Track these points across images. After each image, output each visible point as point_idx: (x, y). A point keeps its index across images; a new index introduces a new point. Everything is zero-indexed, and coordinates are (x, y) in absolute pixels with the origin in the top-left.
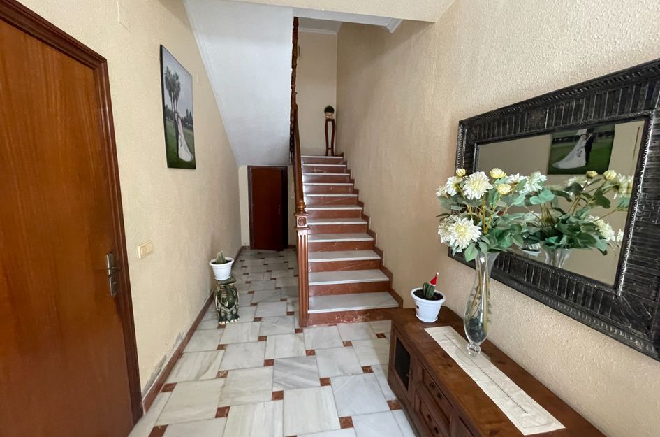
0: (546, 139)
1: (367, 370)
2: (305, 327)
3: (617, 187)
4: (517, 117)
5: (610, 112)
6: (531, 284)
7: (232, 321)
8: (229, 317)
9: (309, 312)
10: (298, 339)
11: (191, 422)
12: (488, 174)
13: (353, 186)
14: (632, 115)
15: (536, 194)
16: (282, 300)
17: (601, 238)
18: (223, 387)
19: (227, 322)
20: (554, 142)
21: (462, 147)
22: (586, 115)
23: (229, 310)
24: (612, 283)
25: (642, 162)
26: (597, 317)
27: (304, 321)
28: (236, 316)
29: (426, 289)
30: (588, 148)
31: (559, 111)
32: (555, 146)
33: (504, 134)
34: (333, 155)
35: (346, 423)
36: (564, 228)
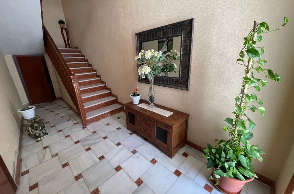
0: (157, 42)
1: (118, 129)
2: (87, 125)
3: (177, 54)
4: (154, 33)
5: (175, 34)
6: (163, 83)
7: (45, 136)
8: (42, 135)
9: (87, 119)
10: (85, 130)
11: (50, 176)
12: (151, 51)
13: (88, 63)
14: (179, 35)
15: (161, 57)
16: (68, 120)
17: (175, 68)
18: (59, 158)
19: (42, 138)
20: (159, 42)
21: (138, 43)
22: (170, 34)
23: (41, 132)
24: (178, 77)
25: (181, 46)
26: (177, 86)
27: (85, 124)
28: (46, 134)
29: (135, 93)
30: (167, 45)
31: (164, 32)
32: (160, 44)
33: (151, 39)
34: (70, 48)
35: (118, 144)
36: (168, 66)
